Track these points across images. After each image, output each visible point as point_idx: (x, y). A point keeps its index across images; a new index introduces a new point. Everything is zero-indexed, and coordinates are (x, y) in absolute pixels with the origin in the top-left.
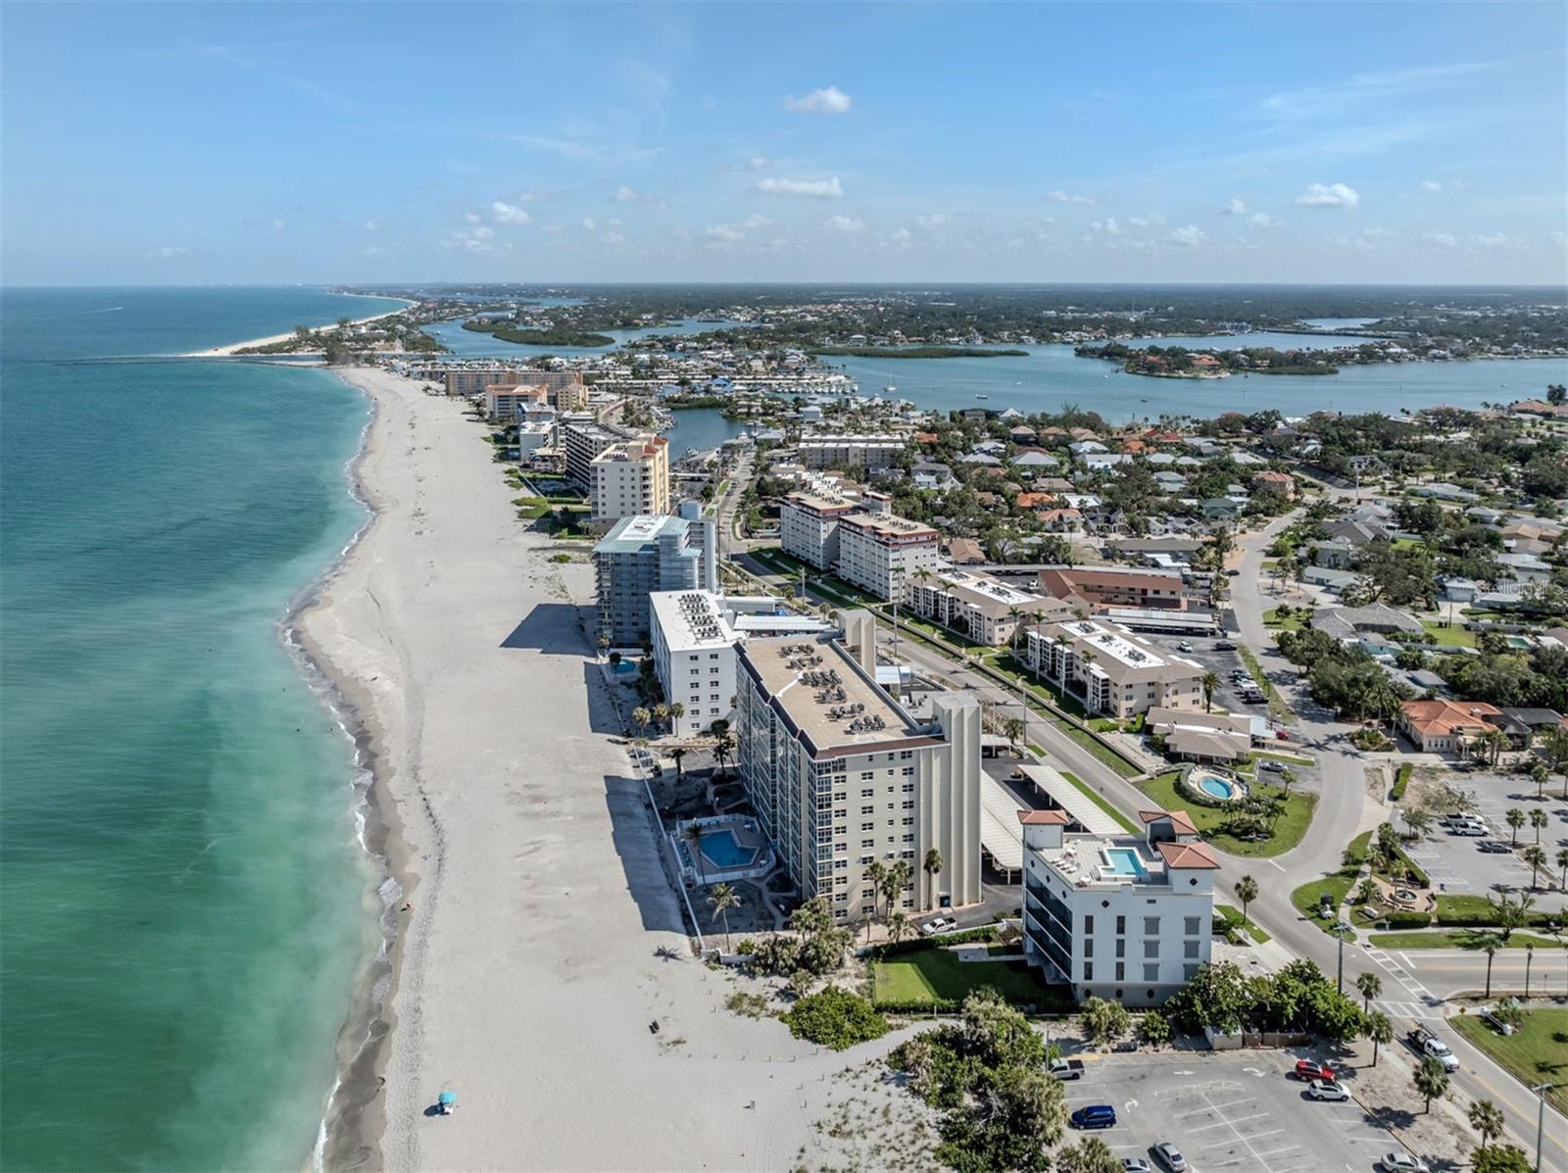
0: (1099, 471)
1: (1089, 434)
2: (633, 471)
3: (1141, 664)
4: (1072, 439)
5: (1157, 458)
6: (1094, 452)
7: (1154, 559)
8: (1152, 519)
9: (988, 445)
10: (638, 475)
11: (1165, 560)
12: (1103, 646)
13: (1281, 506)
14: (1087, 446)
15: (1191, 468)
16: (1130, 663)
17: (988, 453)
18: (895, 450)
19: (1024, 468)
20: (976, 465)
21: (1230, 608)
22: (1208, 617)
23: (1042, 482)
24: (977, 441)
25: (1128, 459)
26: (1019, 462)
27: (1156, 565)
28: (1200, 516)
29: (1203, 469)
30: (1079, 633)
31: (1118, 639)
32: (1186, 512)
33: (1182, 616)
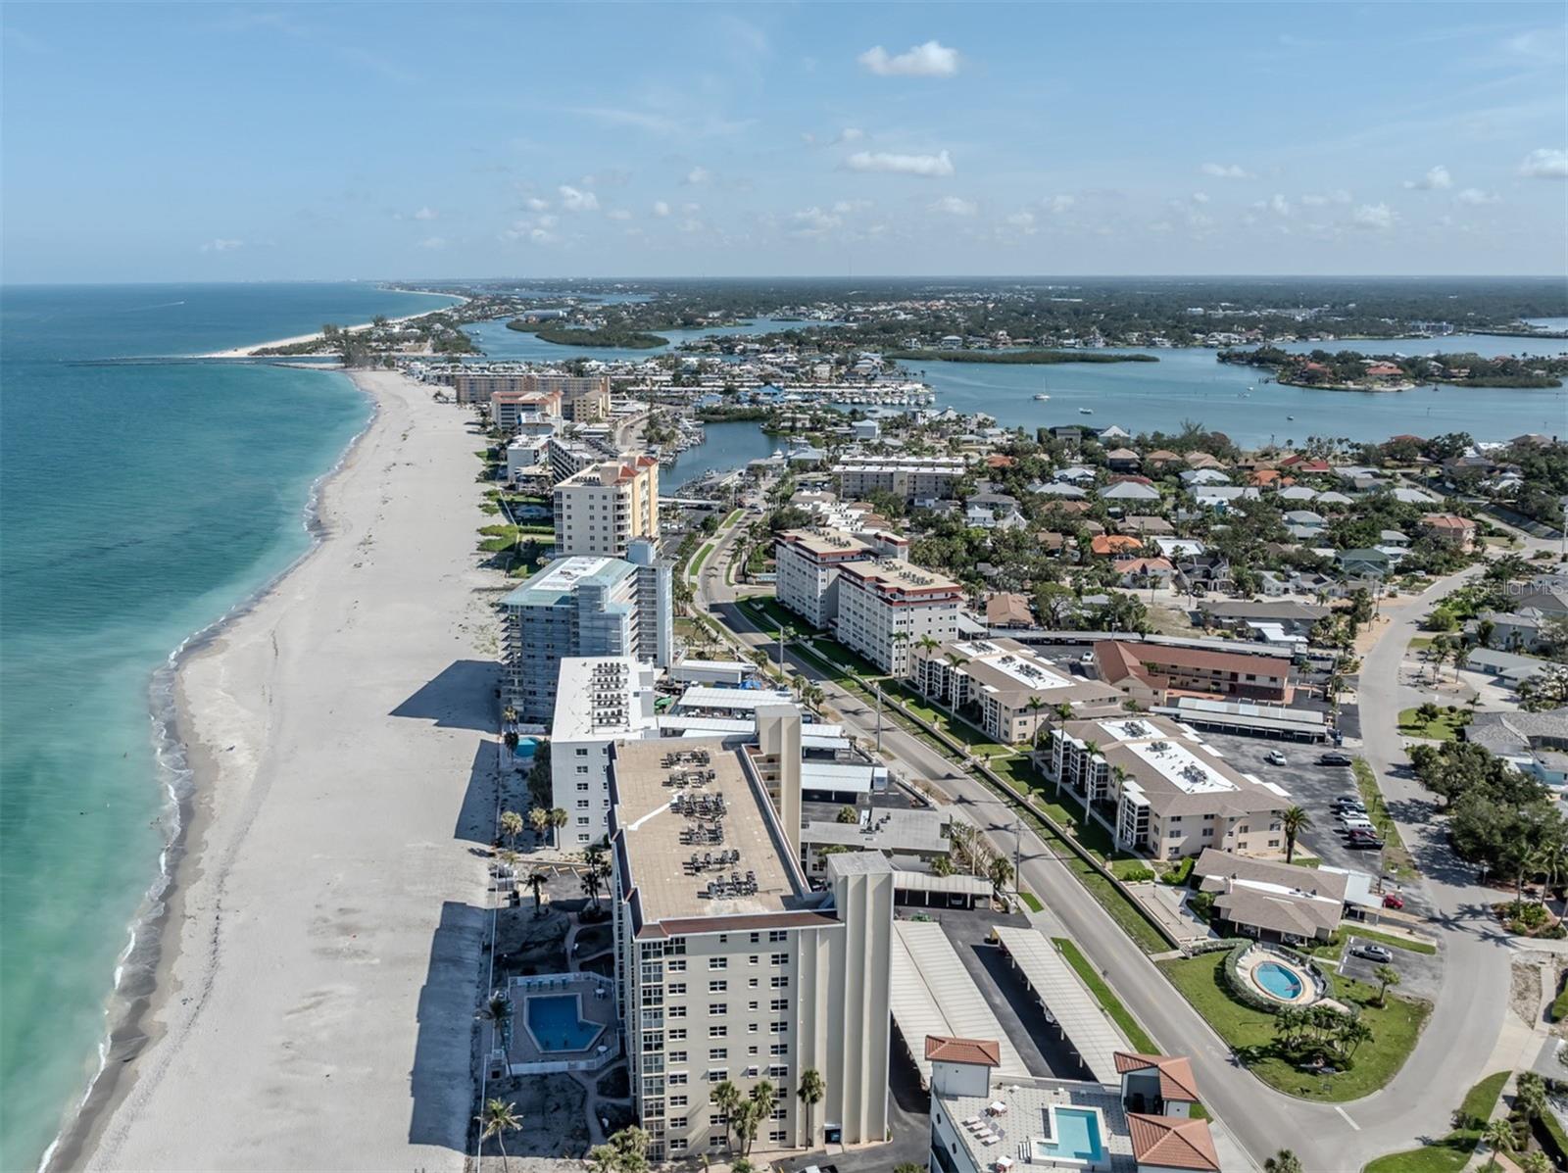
0: (1209, 509)
1: (1210, 460)
2: (605, 498)
3: (1199, 788)
4: (1186, 466)
5: (1292, 493)
6: (1211, 483)
7: (1259, 630)
8: (1268, 575)
9: (1073, 473)
10: (610, 503)
11: (1274, 631)
12: (1150, 758)
13: (1453, 561)
14: (1204, 475)
15: (1335, 508)
16: (1184, 784)
17: (1072, 482)
18: (951, 476)
19: (1114, 502)
20: (1051, 497)
21: (1353, 702)
22: (1318, 717)
23: (1132, 522)
24: (1063, 466)
25: (1253, 493)
26: (1108, 495)
27: (1261, 638)
28: (1335, 573)
29: (1353, 509)
30: (1121, 736)
31: (1174, 746)
32: (1318, 567)
33: (1281, 712)
